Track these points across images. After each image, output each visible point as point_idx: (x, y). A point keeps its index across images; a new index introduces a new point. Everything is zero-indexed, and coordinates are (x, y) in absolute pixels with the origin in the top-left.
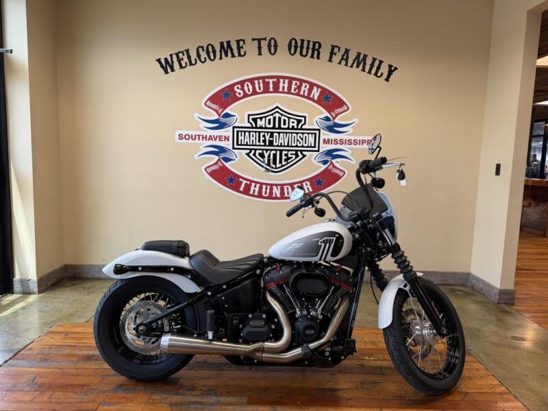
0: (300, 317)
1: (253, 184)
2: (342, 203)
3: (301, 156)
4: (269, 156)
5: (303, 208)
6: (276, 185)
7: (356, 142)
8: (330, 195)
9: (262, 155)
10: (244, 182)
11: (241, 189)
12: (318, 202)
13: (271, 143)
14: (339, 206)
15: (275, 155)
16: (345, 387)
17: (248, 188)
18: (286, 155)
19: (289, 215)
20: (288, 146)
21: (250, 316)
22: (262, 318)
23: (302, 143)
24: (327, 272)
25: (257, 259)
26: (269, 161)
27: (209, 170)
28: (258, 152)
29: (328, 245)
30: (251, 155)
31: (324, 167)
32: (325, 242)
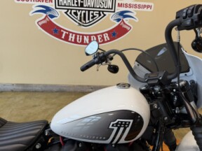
1: (71, 34)
2: (136, 61)
3: (102, 15)
4: (81, 15)
5: (96, 65)
6: (86, 35)
7: (140, 6)
8: (124, 52)
9: (76, 14)
10: (65, 32)
11: (63, 37)
12: (112, 59)
13: (82, 5)
14: (133, 63)
15: (85, 14)
17: (67, 36)
18: (93, 14)
19: (84, 69)
20: (94, 7)
23: (104, 6)
26: (81, 18)
27: (40, 23)
28: (73, 11)
29: (122, 129)
30: (68, 13)
31: (117, 23)
32: (119, 125)
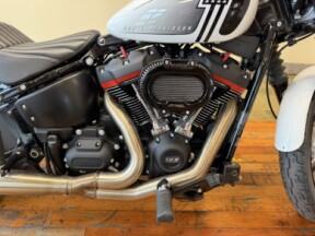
0: (158, 136)
16: (213, 207)
21: (79, 132)
22: (97, 135)
24: (208, 63)
25: (86, 38)
